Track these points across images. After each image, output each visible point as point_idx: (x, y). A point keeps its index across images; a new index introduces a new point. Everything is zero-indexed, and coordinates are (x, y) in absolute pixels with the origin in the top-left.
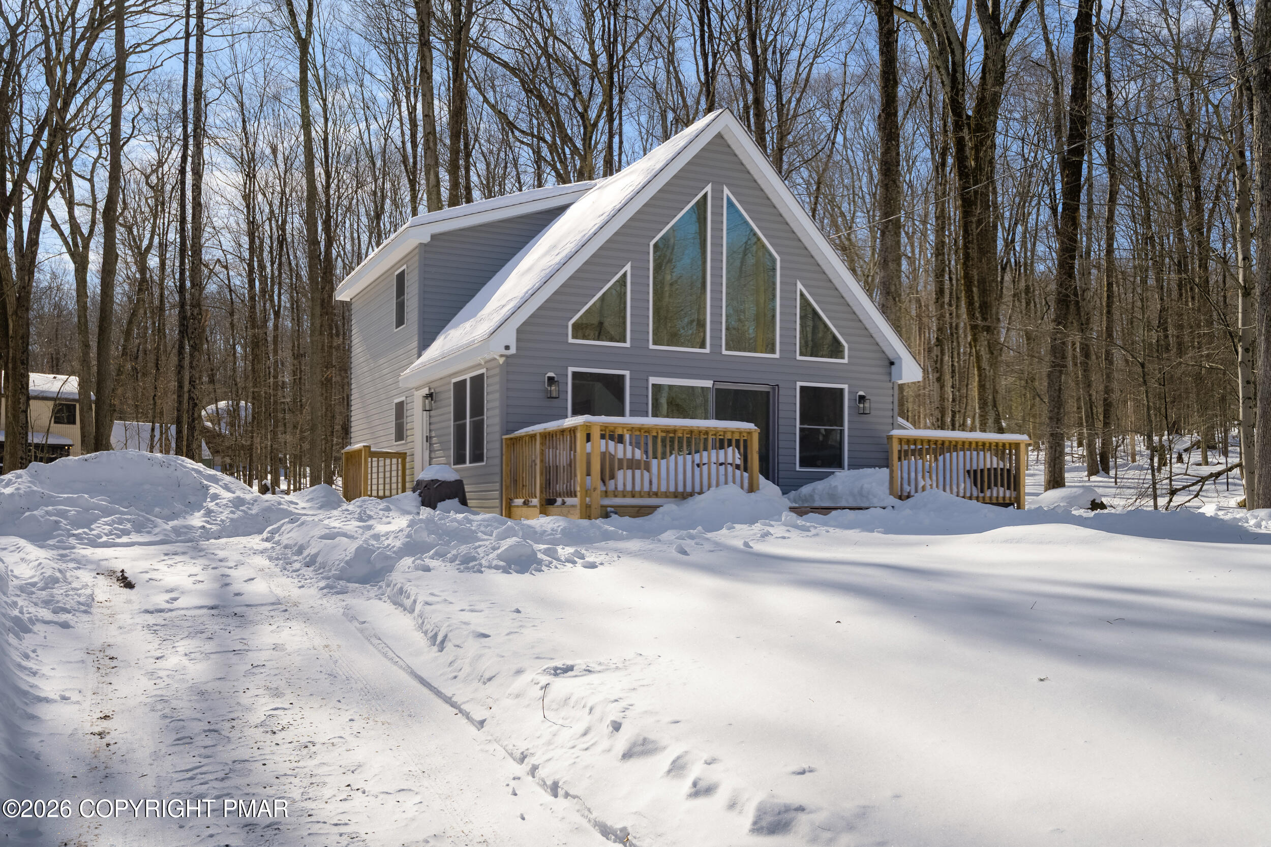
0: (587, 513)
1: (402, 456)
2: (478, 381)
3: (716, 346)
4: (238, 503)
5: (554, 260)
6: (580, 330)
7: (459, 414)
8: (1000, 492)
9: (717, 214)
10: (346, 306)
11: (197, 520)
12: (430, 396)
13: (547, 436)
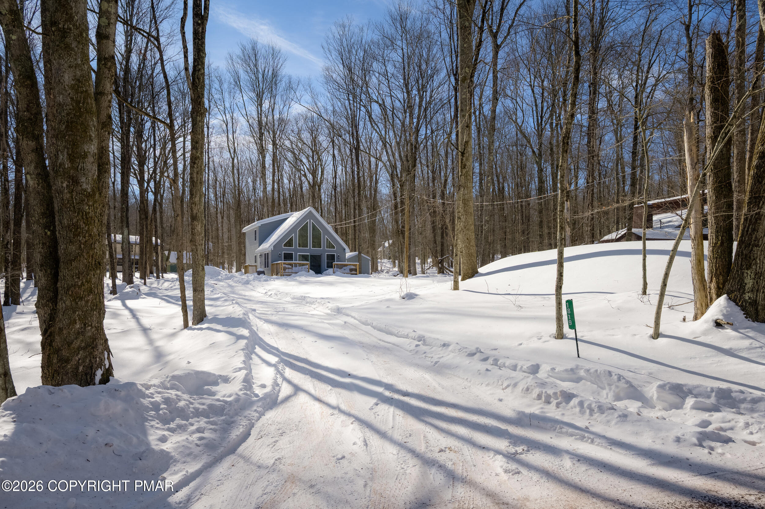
0: (281, 275)
1: (256, 266)
2: (268, 254)
3: (310, 247)
4: (226, 275)
5: (283, 231)
6: (285, 245)
7: (265, 259)
8: (354, 272)
9: (310, 225)
10: (244, 234)
11: (220, 277)
12: (261, 255)
13: (277, 264)
